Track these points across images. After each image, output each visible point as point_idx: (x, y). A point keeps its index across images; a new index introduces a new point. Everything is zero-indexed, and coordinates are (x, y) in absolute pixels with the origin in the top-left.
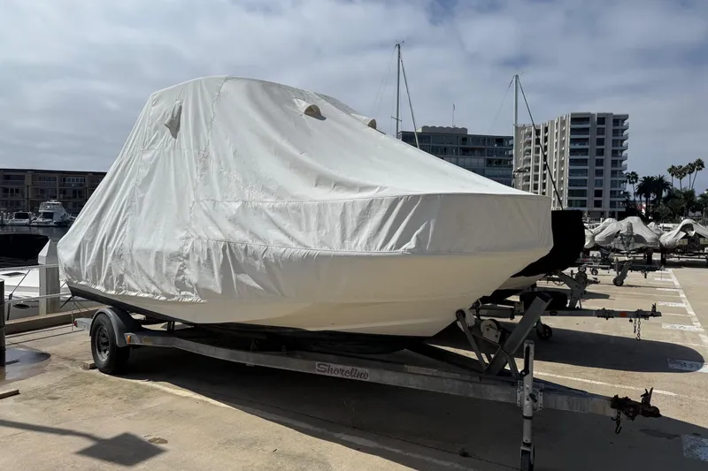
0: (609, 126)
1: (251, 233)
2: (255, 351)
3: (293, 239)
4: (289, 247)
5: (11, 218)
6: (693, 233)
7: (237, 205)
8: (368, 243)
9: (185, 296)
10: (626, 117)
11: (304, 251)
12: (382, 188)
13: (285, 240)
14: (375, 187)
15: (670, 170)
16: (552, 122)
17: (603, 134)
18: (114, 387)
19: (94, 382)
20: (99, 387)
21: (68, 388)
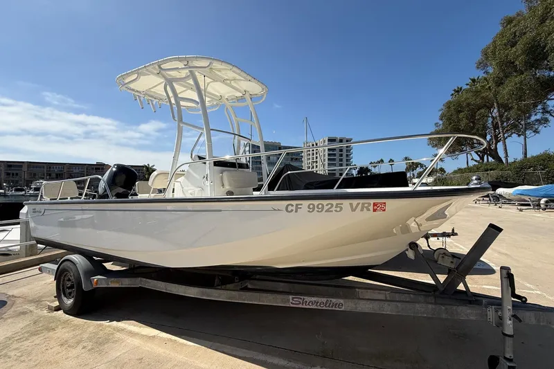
5: (12, 191)
15: (370, 164)
18: (78, 332)
19: (57, 327)
20: (62, 333)
21: (27, 339)
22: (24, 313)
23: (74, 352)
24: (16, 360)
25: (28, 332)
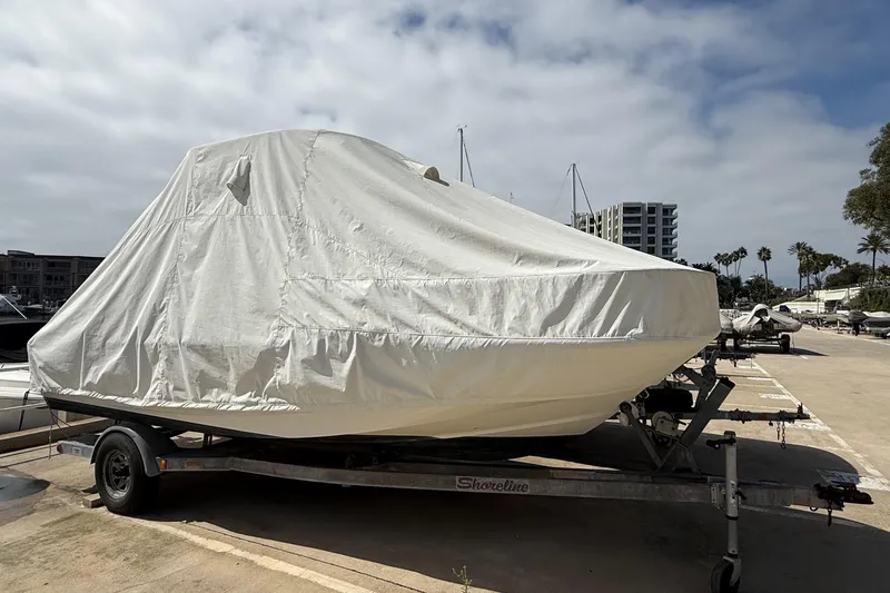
0: (659, 215)
1: (394, 319)
2: (350, 468)
3: (464, 326)
4: (457, 335)
6: (768, 318)
7: (367, 284)
8: (581, 328)
9: (275, 403)
10: (675, 207)
11: (481, 341)
12: (591, 263)
13: (450, 327)
14: (582, 262)
15: (716, 258)
16: (605, 211)
17: (654, 223)
18: (121, 538)
19: (96, 529)
20: (100, 538)
21: (54, 542)
22: (54, 506)
23: (112, 564)
24: (38, 567)
25: (56, 532)
